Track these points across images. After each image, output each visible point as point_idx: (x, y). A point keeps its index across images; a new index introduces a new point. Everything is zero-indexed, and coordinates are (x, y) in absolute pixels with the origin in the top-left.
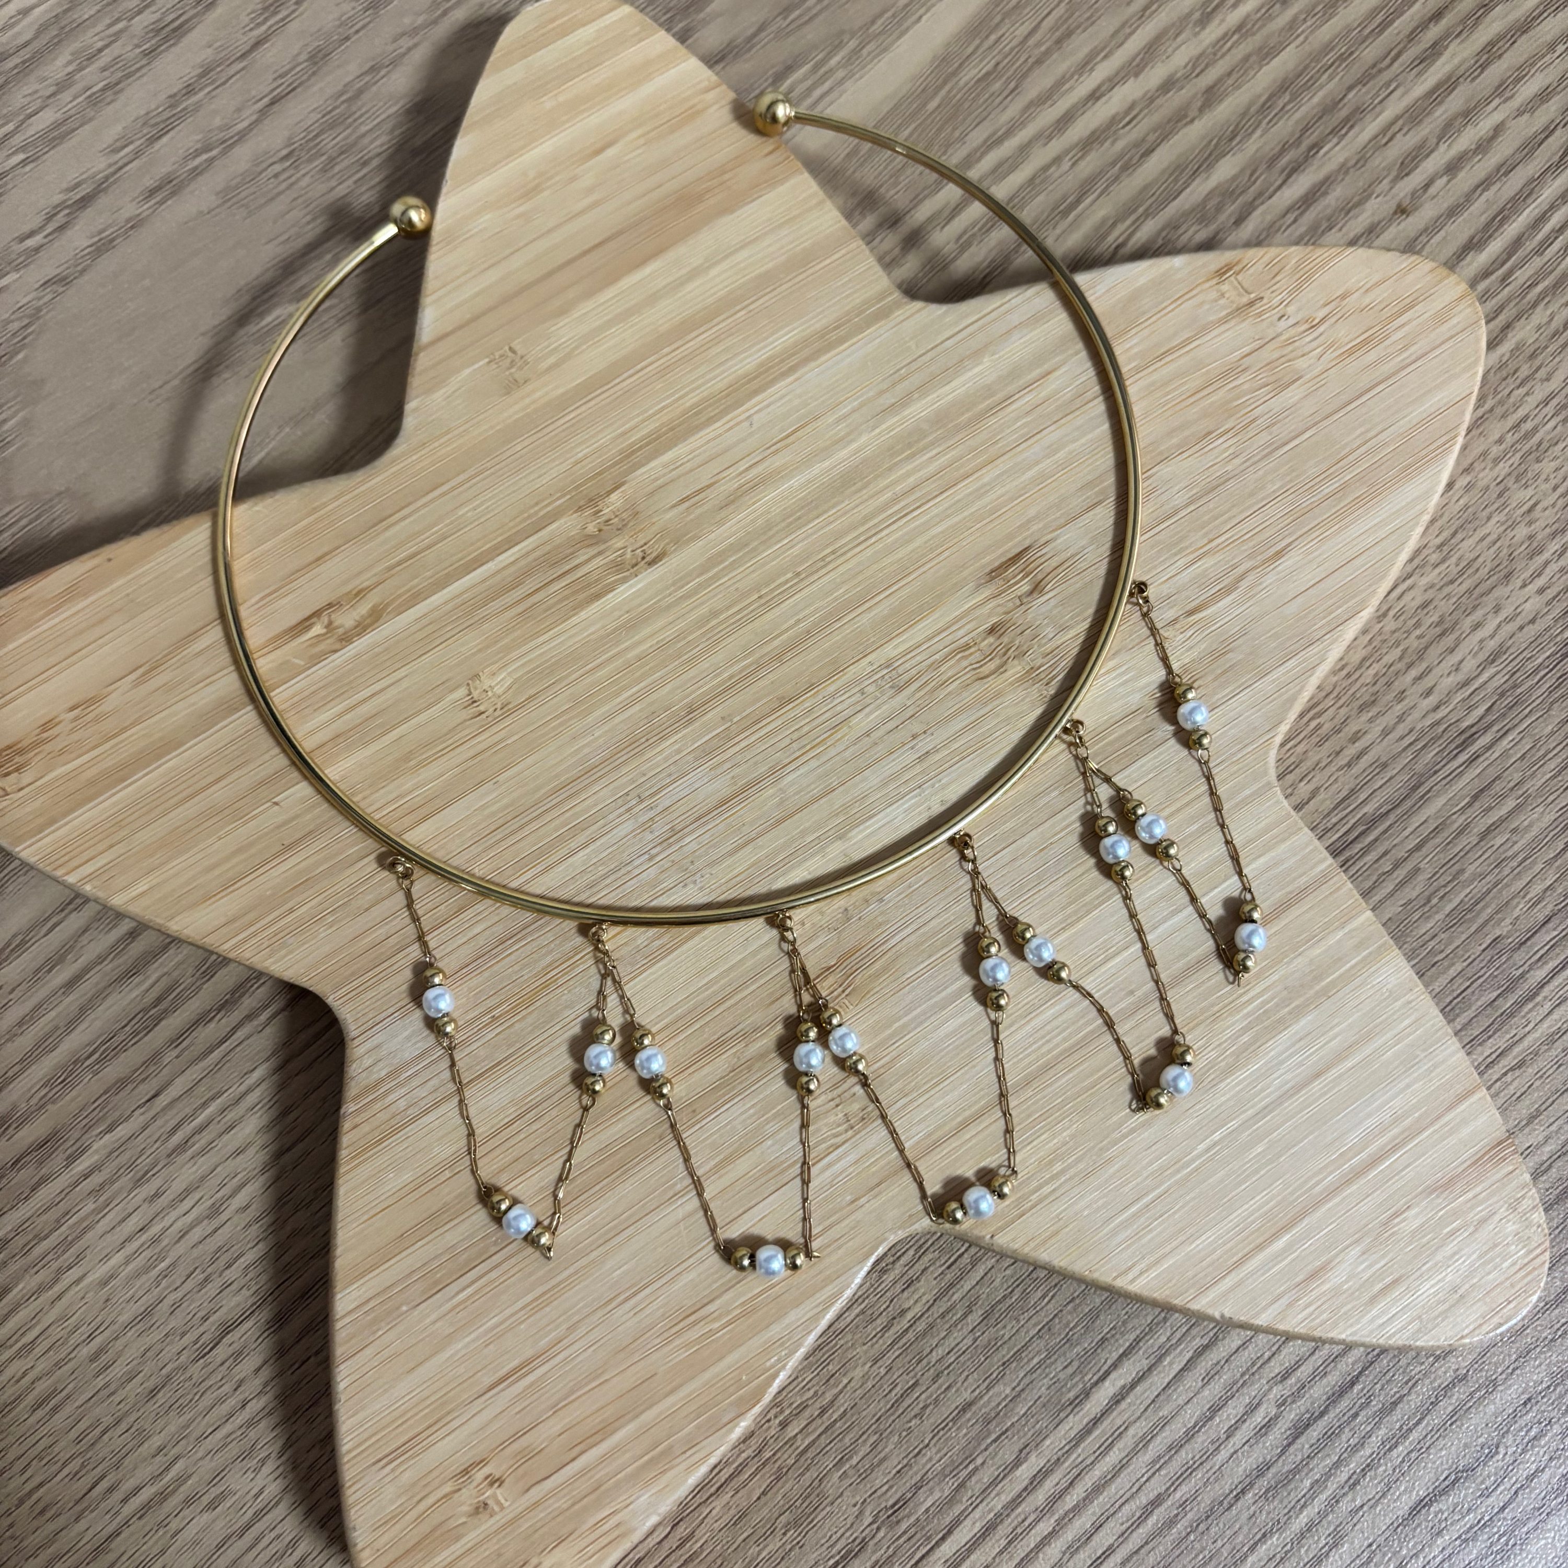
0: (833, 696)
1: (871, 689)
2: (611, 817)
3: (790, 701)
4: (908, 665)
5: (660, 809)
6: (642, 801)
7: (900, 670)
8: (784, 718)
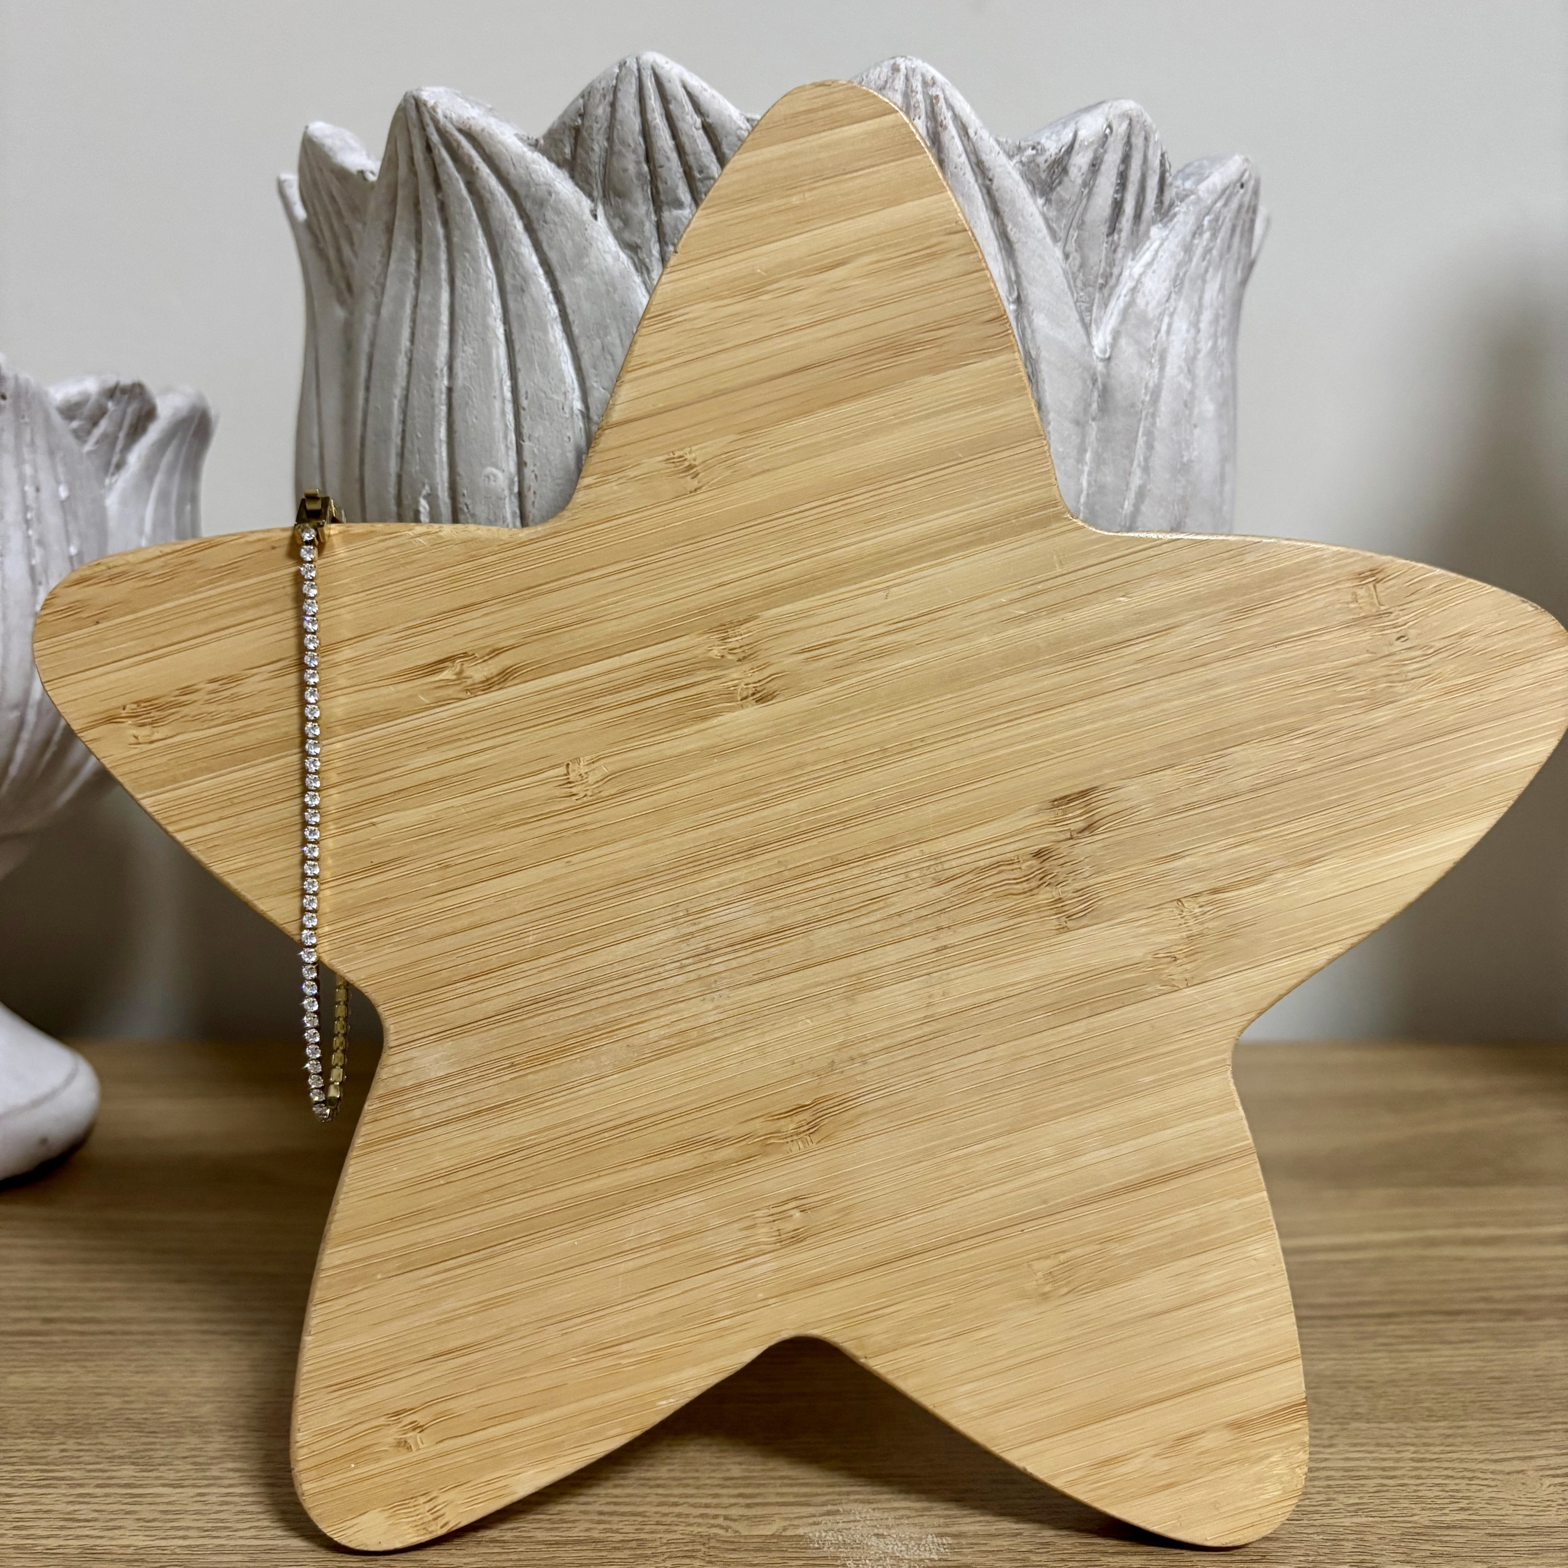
0: (881, 871)
1: (915, 875)
2: (657, 922)
3: (842, 864)
4: (954, 863)
5: (701, 926)
6: (688, 915)
7: (946, 866)
8: (832, 878)
